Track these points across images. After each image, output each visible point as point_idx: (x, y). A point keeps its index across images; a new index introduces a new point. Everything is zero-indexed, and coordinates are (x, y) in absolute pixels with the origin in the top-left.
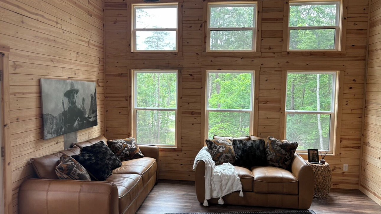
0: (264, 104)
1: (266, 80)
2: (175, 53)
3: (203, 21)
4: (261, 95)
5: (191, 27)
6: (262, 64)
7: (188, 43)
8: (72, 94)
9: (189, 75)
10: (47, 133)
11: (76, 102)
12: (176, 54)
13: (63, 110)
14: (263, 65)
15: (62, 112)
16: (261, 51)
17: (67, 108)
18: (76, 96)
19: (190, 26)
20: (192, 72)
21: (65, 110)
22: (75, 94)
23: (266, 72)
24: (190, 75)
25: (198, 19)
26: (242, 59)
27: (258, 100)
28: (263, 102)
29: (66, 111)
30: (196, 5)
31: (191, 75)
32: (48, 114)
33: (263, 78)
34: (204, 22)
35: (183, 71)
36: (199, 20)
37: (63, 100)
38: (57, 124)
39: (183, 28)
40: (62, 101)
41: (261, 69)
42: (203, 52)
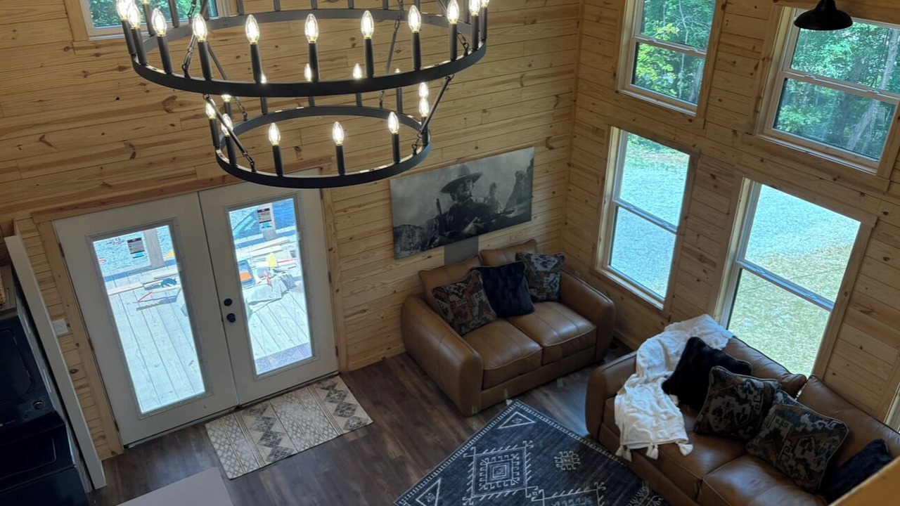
0: (862, 311)
1: (886, 259)
2: (690, 118)
3: (762, 57)
4: (860, 287)
5: (735, 62)
6: (886, 213)
7: (720, 100)
8: (462, 185)
9: (710, 176)
10: (401, 250)
11: (473, 194)
12: (690, 120)
13: (437, 213)
14: (887, 216)
15: (434, 217)
16: (890, 178)
17: (448, 209)
18: (473, 186)
19: (734, 60)
20: (717, 170)
21: (443, 212)
22: (471, 183)
23: (892, 237)
24: (712, 175)
25: (754, 48)
26: (835, 179)
27: (848, 296)
28: (863, 309)
29: (445, 214)
30: (756, 7)
31: (713, 177)
32: (405, 225)
33: (878, 249)
34: (764, 59)
35: (699, 161)
36: (756, 50)
37: (438, 200)
38: (420, 236)
39: (717, 61)
40: (436, 201)
41: (876, 224)
42: (747, 133)
